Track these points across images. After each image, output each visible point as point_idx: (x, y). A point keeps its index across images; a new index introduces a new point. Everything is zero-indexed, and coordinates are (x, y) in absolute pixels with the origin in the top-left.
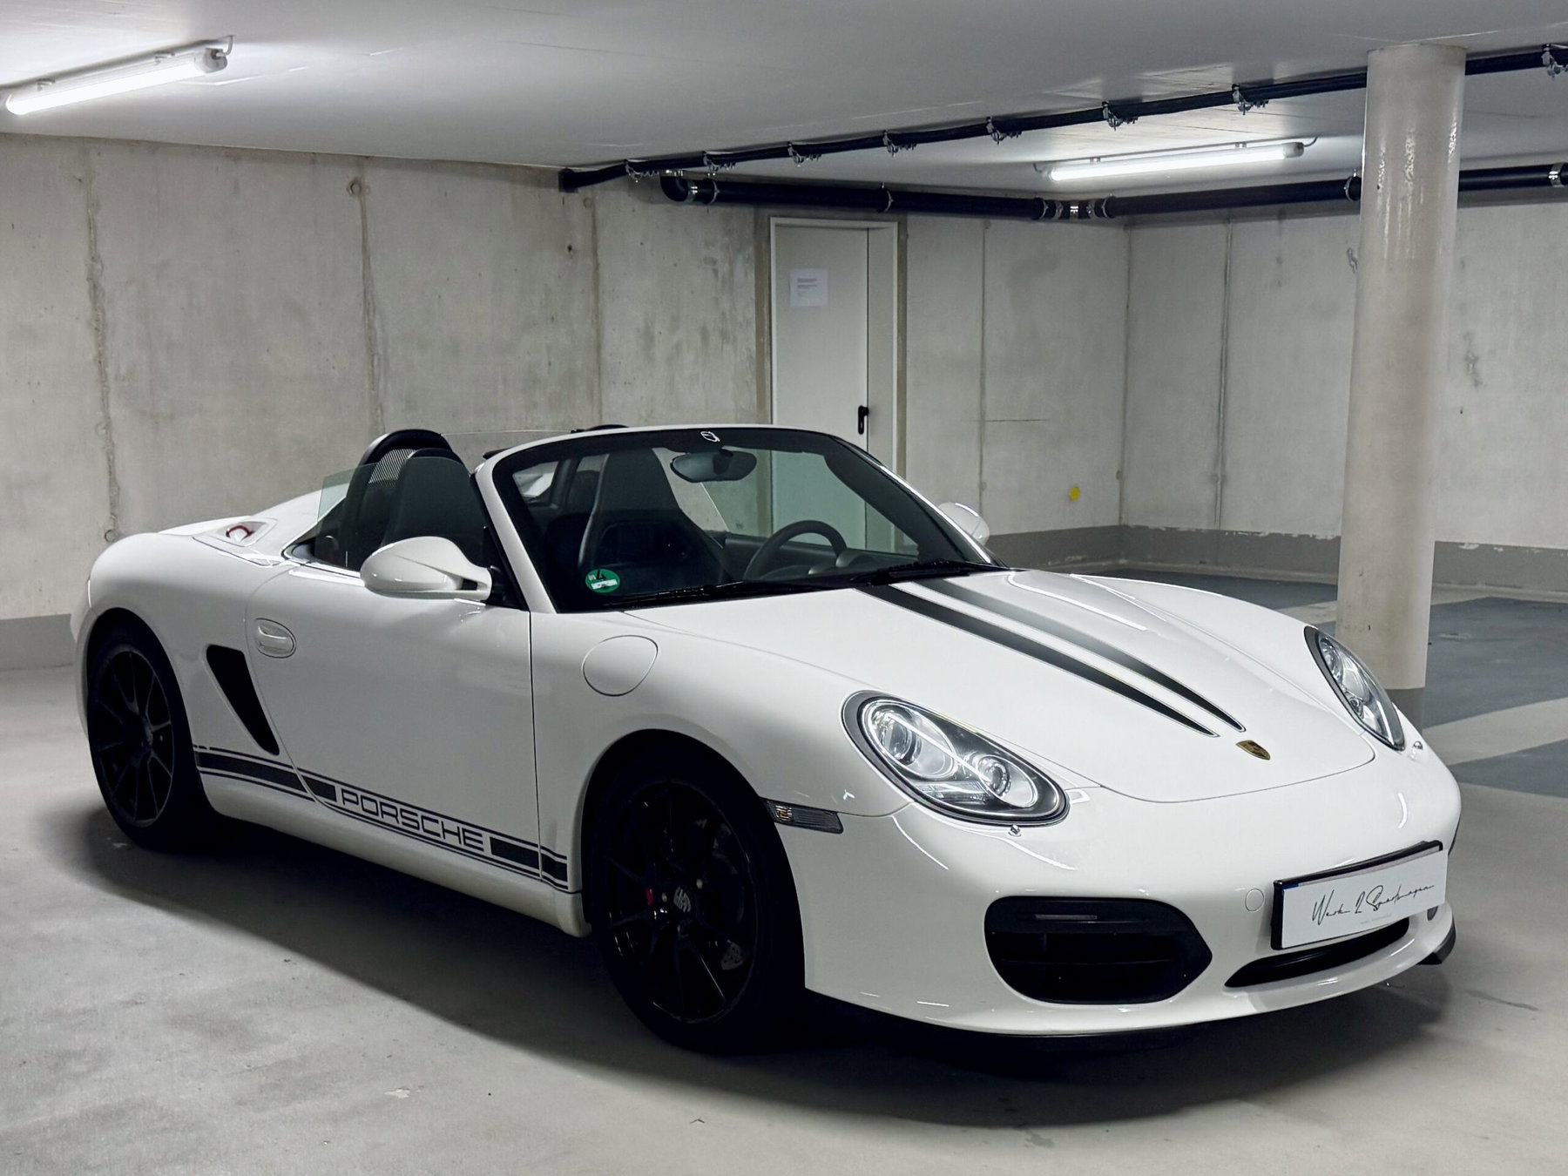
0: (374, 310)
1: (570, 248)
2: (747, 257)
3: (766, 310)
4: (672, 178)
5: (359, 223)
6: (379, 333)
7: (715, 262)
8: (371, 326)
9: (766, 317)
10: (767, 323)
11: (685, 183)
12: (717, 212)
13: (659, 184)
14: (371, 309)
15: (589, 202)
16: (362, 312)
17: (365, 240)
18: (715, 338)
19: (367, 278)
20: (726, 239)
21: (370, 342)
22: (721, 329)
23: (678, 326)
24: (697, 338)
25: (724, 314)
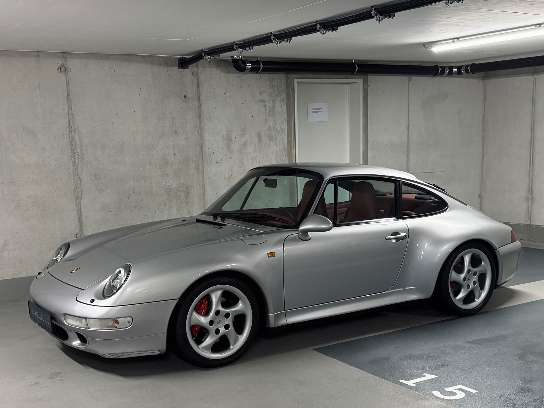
1: (185, 97)
2: (282, 98)
3: (292, 124)
4: (238, 60)
5: (65, 87)
6: (78, 142)
7: (265, 102)
8: (73, 138)
9: (293, 128)
10: (293, 130)
11: (245, 62)
12: (266, 77)
13: (231, 63)
14: (73, 130)
15: (195, 73)
17: (68, 95)
18: (265, 139)
19: (70, 114)
20: (271, 90)
21: (73, 147)
22: (268, 134)
23: (245, 134)
24: (256, 139)
25: (270, 127)
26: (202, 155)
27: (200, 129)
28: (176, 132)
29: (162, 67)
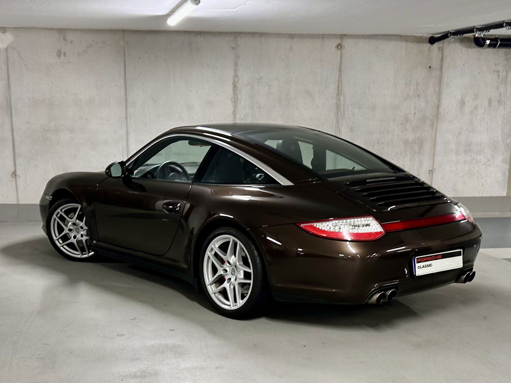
0: (341, 94)
1: (430, 67)
4: (478, 38)
5: (339, 60)
6: (342, 102)
7: (499, 72)
8: (339, 100)
11: (484, 40)
12: (502, 51)
13: (473, 40)
14: (340, 93)
15: (441, 49)
16: (336, 94)
17: (340, 66)
18: (495, 103)
19: (340, 81)
20: (506, 62)
21: (338, 106)
22: (498, 99)
23: (477, 99)
24: (486, 103)
25: (501, 93)
26: (437, 116)
27: (439, 94)
28: (418, 96)
29: (414, 44)
